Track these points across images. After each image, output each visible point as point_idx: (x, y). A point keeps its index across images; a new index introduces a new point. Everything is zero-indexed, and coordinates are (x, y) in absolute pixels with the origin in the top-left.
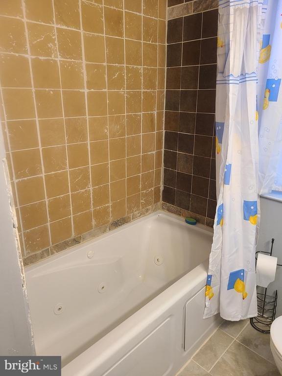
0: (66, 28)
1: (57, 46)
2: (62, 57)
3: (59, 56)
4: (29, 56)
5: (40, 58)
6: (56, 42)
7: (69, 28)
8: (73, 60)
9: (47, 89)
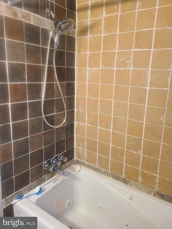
0: (141, 50)
1: (132, 62)
2: (134, 67)
3: (132, 67)
4: (115, 69)
5: (121, 69)
6: (132, 59)
7: (143, 50)
8: (141, 69)
9: (121, 86)
